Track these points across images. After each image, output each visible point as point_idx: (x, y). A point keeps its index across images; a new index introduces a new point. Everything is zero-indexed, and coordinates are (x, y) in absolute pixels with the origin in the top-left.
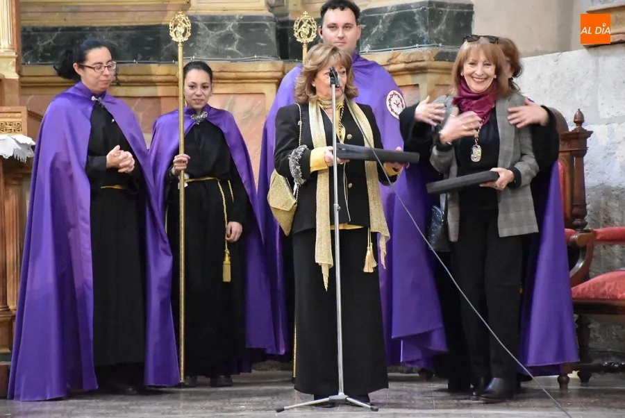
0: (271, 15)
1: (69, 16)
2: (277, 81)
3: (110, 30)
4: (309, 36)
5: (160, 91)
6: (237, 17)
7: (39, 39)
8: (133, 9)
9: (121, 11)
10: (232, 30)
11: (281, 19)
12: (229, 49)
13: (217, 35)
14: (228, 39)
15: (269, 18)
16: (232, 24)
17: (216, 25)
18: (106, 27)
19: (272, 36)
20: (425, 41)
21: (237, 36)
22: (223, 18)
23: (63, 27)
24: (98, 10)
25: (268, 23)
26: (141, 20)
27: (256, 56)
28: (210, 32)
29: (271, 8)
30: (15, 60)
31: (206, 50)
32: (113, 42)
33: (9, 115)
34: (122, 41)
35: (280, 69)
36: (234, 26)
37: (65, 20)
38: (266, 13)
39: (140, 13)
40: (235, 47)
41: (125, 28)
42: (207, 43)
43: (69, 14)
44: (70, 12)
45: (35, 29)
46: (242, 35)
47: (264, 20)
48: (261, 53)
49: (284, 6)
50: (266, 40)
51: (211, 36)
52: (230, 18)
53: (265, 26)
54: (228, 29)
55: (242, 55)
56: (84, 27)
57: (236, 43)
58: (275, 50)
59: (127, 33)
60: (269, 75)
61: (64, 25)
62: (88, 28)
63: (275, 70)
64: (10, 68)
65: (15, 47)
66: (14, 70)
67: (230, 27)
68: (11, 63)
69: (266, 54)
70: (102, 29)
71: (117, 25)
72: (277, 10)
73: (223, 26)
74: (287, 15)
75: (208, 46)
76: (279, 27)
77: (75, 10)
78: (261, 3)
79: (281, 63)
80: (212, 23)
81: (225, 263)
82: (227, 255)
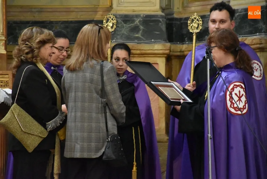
0: (163, 14)
1: (36, 15)
2: (166, 56)
3: (62, 23)
4: (197, 28)
6: (142, 16)
7: (17, 28)
8: (76, 10)
9: (68, 11)
10: (138, 23)
11: (169, 17)
12: (137, 35)
13: (130, 27)
14: (135, 29)
15: (162, 17)
16: (139, 20)
17: (129, 21)
18: (60, 21)
19: (164, 27)
20: (263, 31)
21: (142, 27)
22: (133, 16)
23: (32, 21)
24: (54, 11)
25: (161, 20)
26: (82, 17)
27: (153, 40)
28: (125, 25)
29: (163, 9)
30: (4, 42)
31: (122, 36)
32: (63, 31)
33: (1, 76)
34: (69, 30)
35: (168, 48)
36: (139, 21)
37: (34, 17)
38: (160, 13)
39: (81, 13)
40: (140, 34)
41: (71, 22)
42: (122, 32)
43: (37, 13)
44: (37, 12)
45: (15, 22)
46: (144, 27)
47: (159, 18)
48: (157, 38)
49: (171, 8)
50: (161, 30)
51: (125, 27)
52: (137, 16)
53: (160, 21)
54: (136, 23)
55: (145, 39)
56: (46, 21)
57: (141, 32)
58: (165, 36)
59: (72, 25)
60: (161, 52)
61: (33, 20)
62: (48, 22)
63: (164, 49)
64: (1, 47)
65: (5, 34)
66: (3, 48)
67: (137, 22)
68: (2, 44)
69: (159, 39)
70: (57, 22)
71: (66, 20)
72: (167, 11)
73: (133, 21)
74: (173, 14)
75: (123, 34)
76: (167, 22)
77: (41, 10)
78: (158, 7)
79: (168, 45)
80: (126, 19)
81: (133, 171)
82: (134, 166)
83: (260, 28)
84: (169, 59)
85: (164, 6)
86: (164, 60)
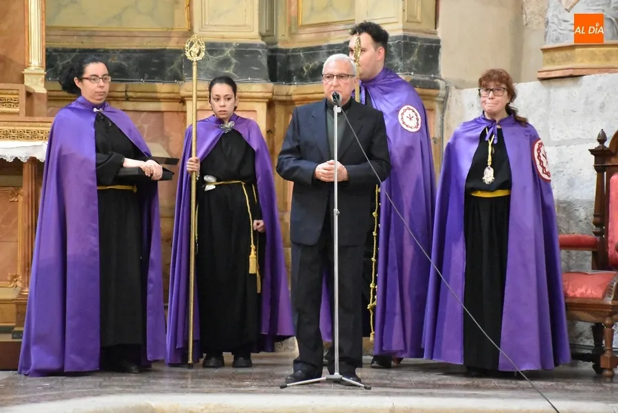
0: (263, 43)
1: (85, 40)
2: (267, 100)
3: (121, 53)
5: (163, 106)
6: (234, 44)
7: (58, 58)
8: (142, 35)
9: (131, 36)
10: (229, 55)
11: (271, 47)
12: (227, 71)
13: (217, 59)
14: (225, 63)
15: (262, 46)
16: (230, 50)
17: (216, 51)
18: (118, 50)
19: (264, 61)
20: (399, 70)
21: (234, 61)
22: (222, 45)
23: (80, 49)
24: (111, 35)
25: (260, 50)
26: (149, 44)
27: (249, 79)
28: (210, 56)
29: (263, 37)
30: (43, 76)
31: (206, 72)
32: (123, 63)
33: (41, 124)
34: (131, 62)
35: (270, 90)
36: (231, 52)
37: (82, 42)
38: (259, 41)
39: (148, 39)
40: (231, 70)
41: (135, 51)
42: (207, 66)
43: (86, 37)
44: (87, 36)
45: (56, 50)
46: (238, 60)
47: (258, 48)
48: (255, 76)
49: (273, 35)
50: (259, 65)
51: (211, 60)
52: (228, 45)
53: (259, 53)
54: (226, 54)
55: (238, 77)
56: (99, 49)
57: (233, 66)
58: (267, 74)
59: (136, 55)
60: (260, 95)
61: (81, 47)
62: (102, 51)
63: (265, 90)
64: (40, 83)
65: (44, 65)
66: (43, 85)
67: (227, 52)
68: (40, 79)
69: (258, 77)
70: (114, 51)
71: (128, 48)
72: (268, 39)
73: (222, 52)
74: (276, 43)
75: (208, 69)
76: (269, 54)
77: (92, 34)
78: (256, 33)
79: (271, 85)
80: (212, 48)
81: (250, 256)
82: (252, 250)
83: (396, 65)
84: (271, 104)
85: (264, 32)
86: (264, 106)
